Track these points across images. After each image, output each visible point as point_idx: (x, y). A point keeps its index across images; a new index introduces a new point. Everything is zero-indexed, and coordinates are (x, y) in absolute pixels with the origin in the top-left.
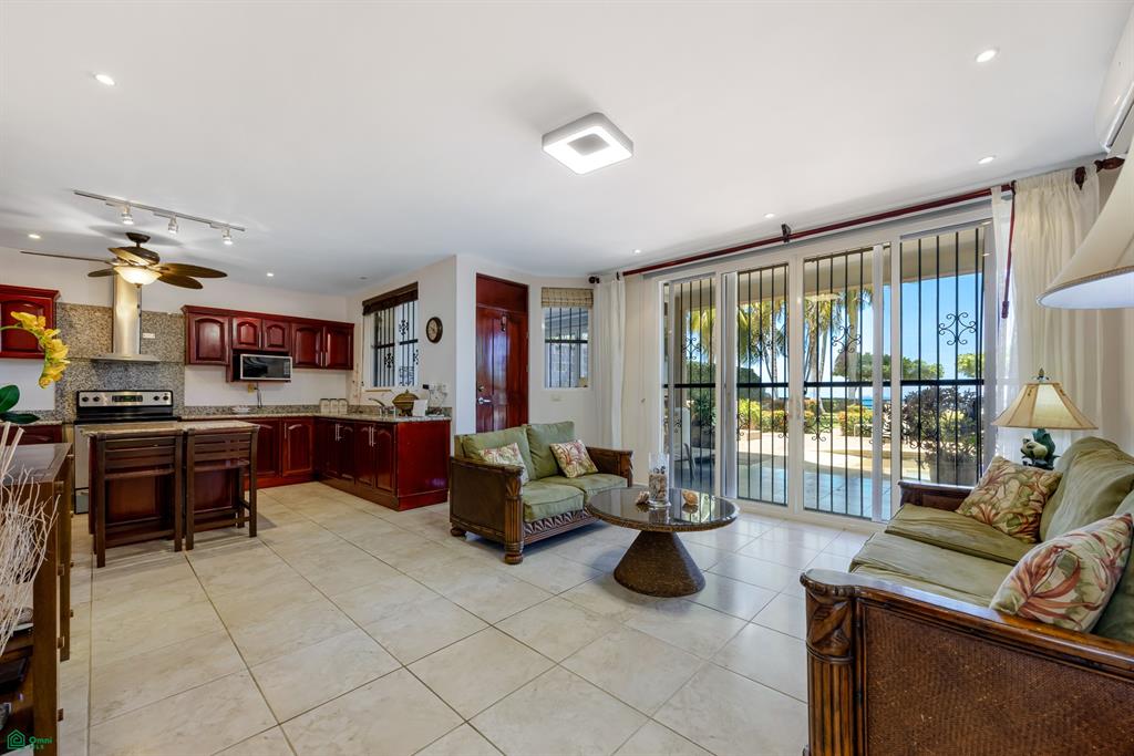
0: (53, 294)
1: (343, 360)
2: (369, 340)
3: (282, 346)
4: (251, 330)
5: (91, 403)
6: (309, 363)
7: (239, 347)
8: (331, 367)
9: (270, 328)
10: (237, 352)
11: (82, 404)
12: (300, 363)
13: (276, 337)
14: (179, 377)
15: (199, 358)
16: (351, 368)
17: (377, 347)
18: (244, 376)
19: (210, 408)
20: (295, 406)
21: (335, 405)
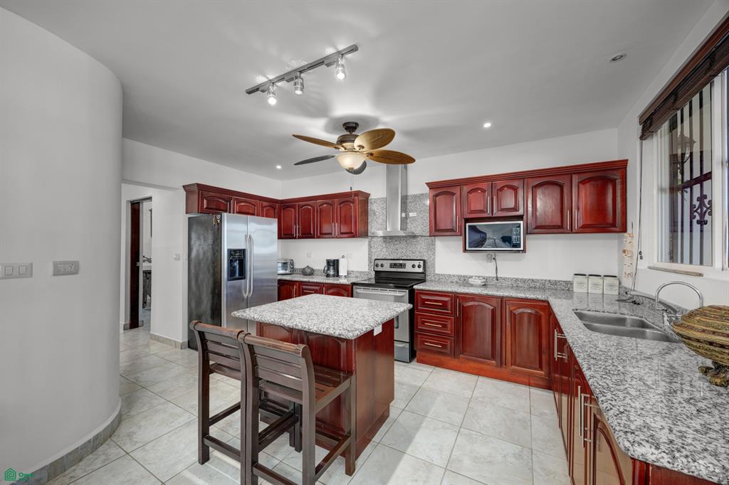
0: (357, 193)
3: (515, 209)
4: (482, 195)
5: (380, 269)
6: (552, 227)
7: (469, 215)
8: (587, 228)
9: (500, 189)
12: (537, 228)
14: (431, 248)
15: (436, 230)
16: (624, 229)
17: (673, 190)
18: (469, 247)
19: (454, 276)
20: (538, 280)
21: (596, 285)
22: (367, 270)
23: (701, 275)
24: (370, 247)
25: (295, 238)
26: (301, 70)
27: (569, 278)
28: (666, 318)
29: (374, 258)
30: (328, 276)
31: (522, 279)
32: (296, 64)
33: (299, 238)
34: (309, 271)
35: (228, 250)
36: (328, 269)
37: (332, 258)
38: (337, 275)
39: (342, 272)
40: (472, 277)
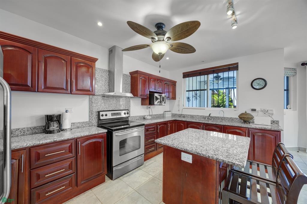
3: (161, 90)
4: (154, 83)
7: (151, 90)
9: (158, 82)
11: (101, 118)
15: (141, 95)
19: (138, 116)
24: (91, 103)
39: (66, 124)
40: (145, 116)
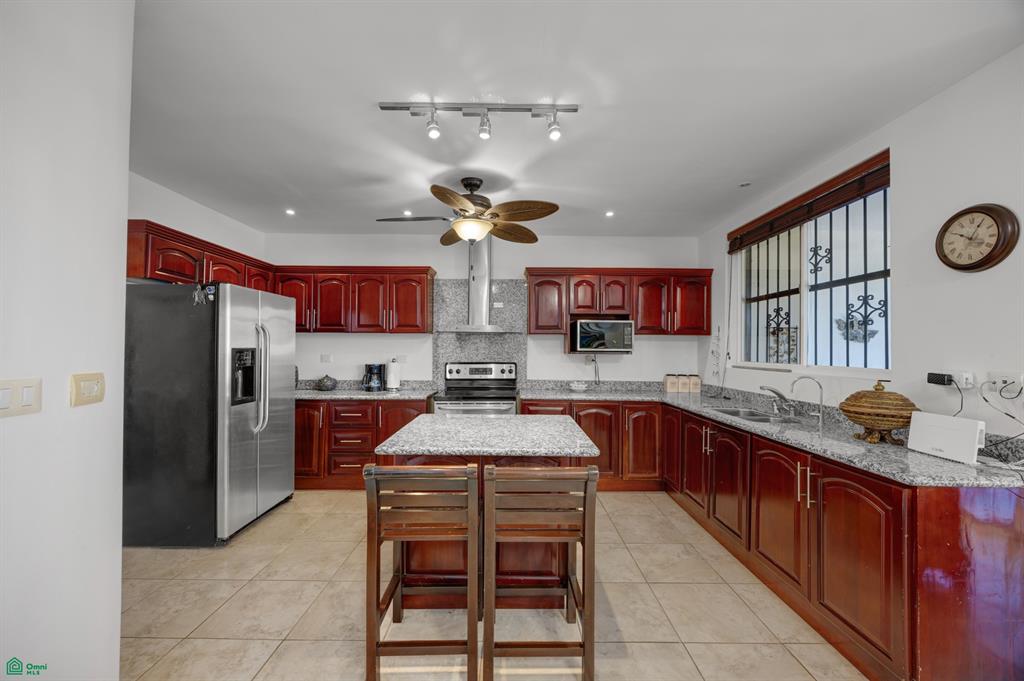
0: (426, 270)
1: (697, 324)
2: (739, 291)
3: (622, 307)
4: (589, 289)
5: (455, 376)
6: (654, 328)
7: (577, 311)
8: (681, 332)
9: (608, 285)
10: (575, 317)
11: (448, 376)
12: (642, 328)
13: (615, 296)
14: (522, 349)
15: (538, 327)
16: (708, 333)
17: (749, 300)
18: (581, 347)
19: (549, 382)
20: (635, 383)
21: (684, 384)
22: (431, 379)
23: (790, 371)
24: (436, 346)
25: (309, 331)
26: (492, 108)
27: (660, 378)
28: (776, 407)
29: (442, 361)
30: (369, 389)
31: (620, 382)
32: (490, 98)
33: (316, 330)
34: (329, 383)
35: (233, 349)
36: (370, 379)
37: (376, 361)
38: (383, 387)
39: (393, 382)
40: (572, 382)
